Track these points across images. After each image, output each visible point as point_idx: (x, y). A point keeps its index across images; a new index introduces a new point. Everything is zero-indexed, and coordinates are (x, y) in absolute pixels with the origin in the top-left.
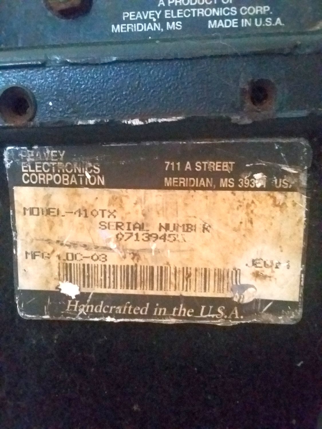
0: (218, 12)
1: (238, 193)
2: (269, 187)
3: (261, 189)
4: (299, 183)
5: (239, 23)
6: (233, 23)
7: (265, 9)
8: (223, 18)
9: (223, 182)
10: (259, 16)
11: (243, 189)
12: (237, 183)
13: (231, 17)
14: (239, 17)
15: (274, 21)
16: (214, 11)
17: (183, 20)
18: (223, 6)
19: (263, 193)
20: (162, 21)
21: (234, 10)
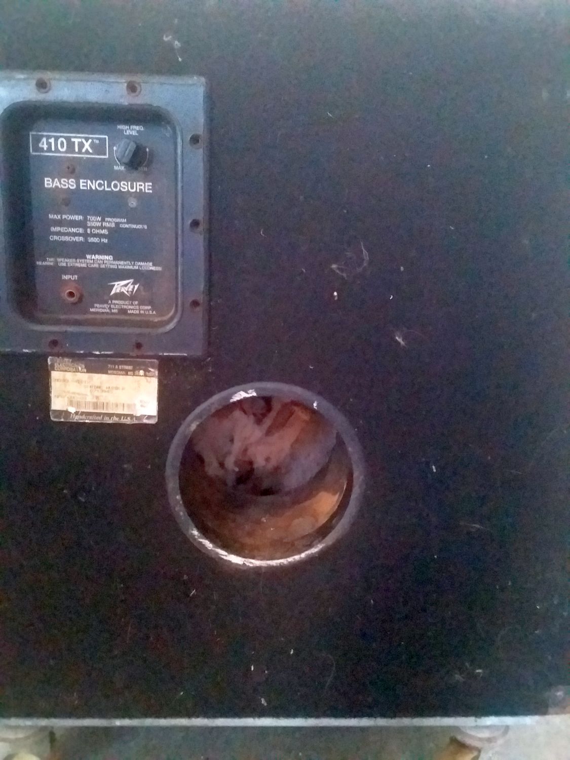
0: (132, 307)
1: (135, 377)
2: (145, 375)
3: (142, 376)
4: (155, 374)
5: (140, 312)
6: (137, 312)
7: (149, 307)
8: (133, 309)
9: (129, 373)
10: (147, 310)
12: (134, 373)
13: (136, 310)
14: (140, 310)
15: (153, 312)
16: (130, 307)
17: (118, 309)
18: (133, 305)
20: (110, 308)
21: (137, 307)
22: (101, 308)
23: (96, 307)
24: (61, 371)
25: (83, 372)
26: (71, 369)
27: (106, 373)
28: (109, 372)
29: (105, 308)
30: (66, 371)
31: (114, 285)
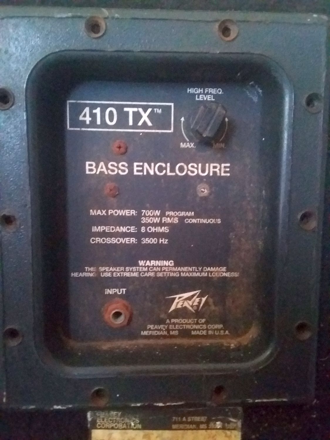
0: (197, 327)
1: (209, 431)
2: (223, 428)
3: (220, 429)
4: (237, 426)
5: (207, 333)
6: (204, 333)
7: (220, 326)
8: (199, 330)
9: (202, 426)
10: (217, 330)
11: (211, 429)
12: (208, 426)
13: (203, 330)
14: (207, 330)
15: (225, 332)
16: (195, 327)
17: (179, 330)
18: (199, 324)
19: (220, 431)
20: (168, 330)
21: (205, 326)
22: (156, 330)
23: (150, 329)
24: (105, 429)
25: (136, 429)
26: (120, 425)
27: (170, 429)
28: (174, 426)
29: (160, 330)
30: (113, 428)
31: (175, 298)
